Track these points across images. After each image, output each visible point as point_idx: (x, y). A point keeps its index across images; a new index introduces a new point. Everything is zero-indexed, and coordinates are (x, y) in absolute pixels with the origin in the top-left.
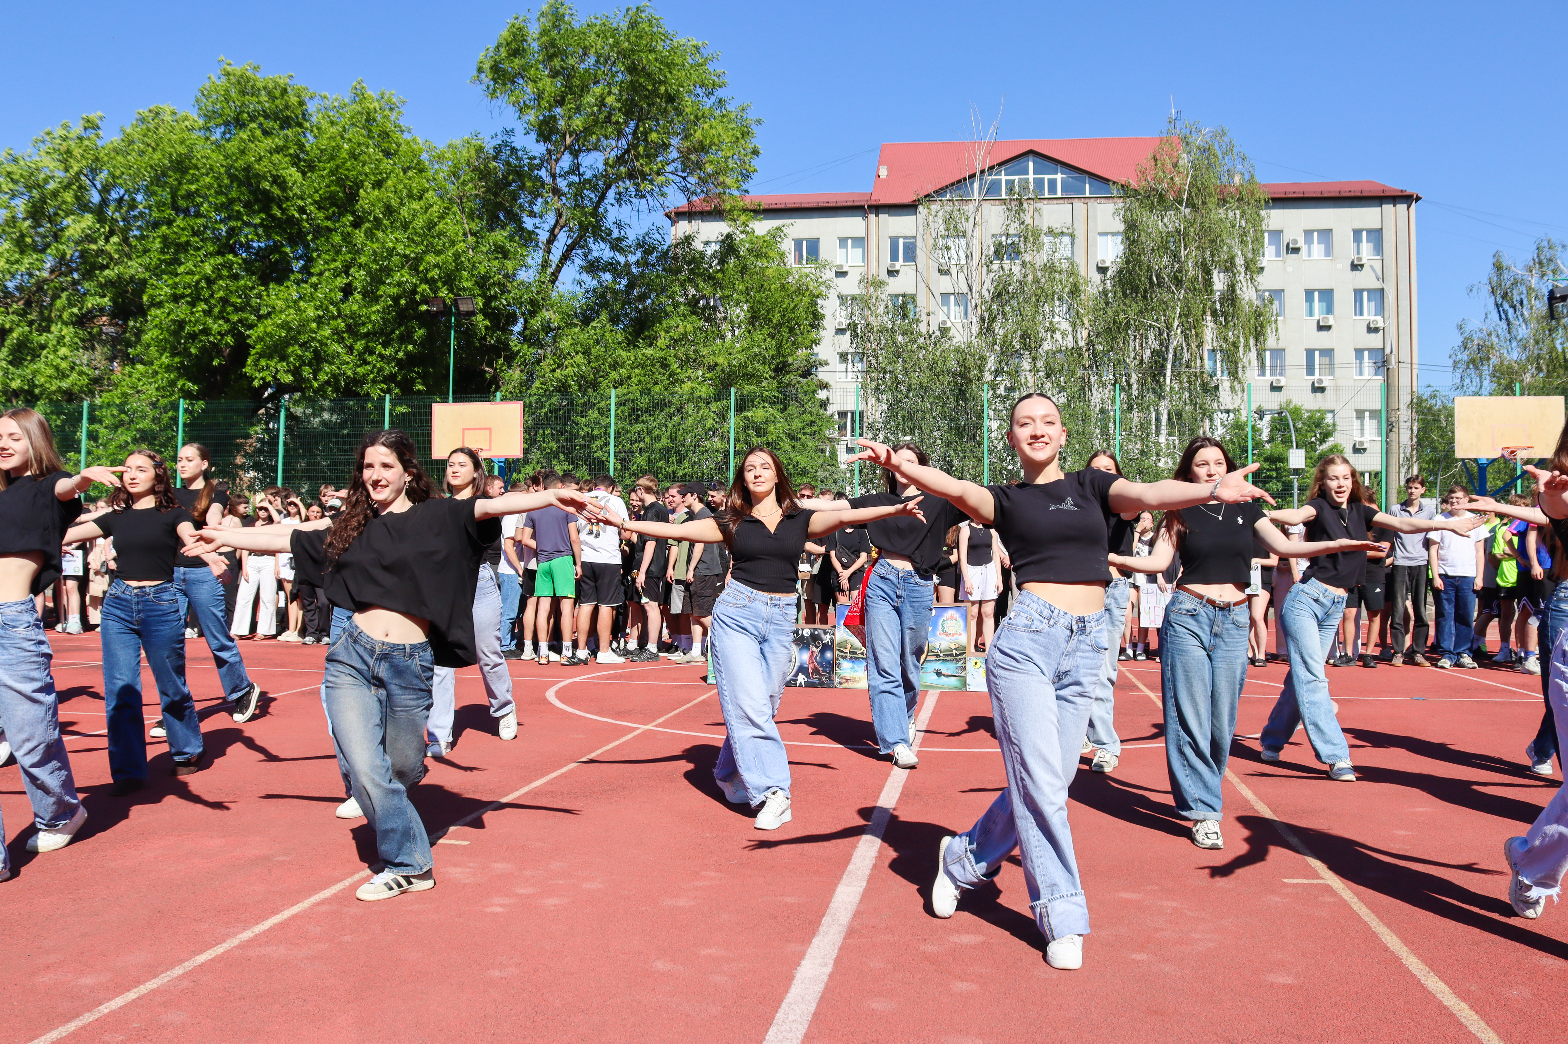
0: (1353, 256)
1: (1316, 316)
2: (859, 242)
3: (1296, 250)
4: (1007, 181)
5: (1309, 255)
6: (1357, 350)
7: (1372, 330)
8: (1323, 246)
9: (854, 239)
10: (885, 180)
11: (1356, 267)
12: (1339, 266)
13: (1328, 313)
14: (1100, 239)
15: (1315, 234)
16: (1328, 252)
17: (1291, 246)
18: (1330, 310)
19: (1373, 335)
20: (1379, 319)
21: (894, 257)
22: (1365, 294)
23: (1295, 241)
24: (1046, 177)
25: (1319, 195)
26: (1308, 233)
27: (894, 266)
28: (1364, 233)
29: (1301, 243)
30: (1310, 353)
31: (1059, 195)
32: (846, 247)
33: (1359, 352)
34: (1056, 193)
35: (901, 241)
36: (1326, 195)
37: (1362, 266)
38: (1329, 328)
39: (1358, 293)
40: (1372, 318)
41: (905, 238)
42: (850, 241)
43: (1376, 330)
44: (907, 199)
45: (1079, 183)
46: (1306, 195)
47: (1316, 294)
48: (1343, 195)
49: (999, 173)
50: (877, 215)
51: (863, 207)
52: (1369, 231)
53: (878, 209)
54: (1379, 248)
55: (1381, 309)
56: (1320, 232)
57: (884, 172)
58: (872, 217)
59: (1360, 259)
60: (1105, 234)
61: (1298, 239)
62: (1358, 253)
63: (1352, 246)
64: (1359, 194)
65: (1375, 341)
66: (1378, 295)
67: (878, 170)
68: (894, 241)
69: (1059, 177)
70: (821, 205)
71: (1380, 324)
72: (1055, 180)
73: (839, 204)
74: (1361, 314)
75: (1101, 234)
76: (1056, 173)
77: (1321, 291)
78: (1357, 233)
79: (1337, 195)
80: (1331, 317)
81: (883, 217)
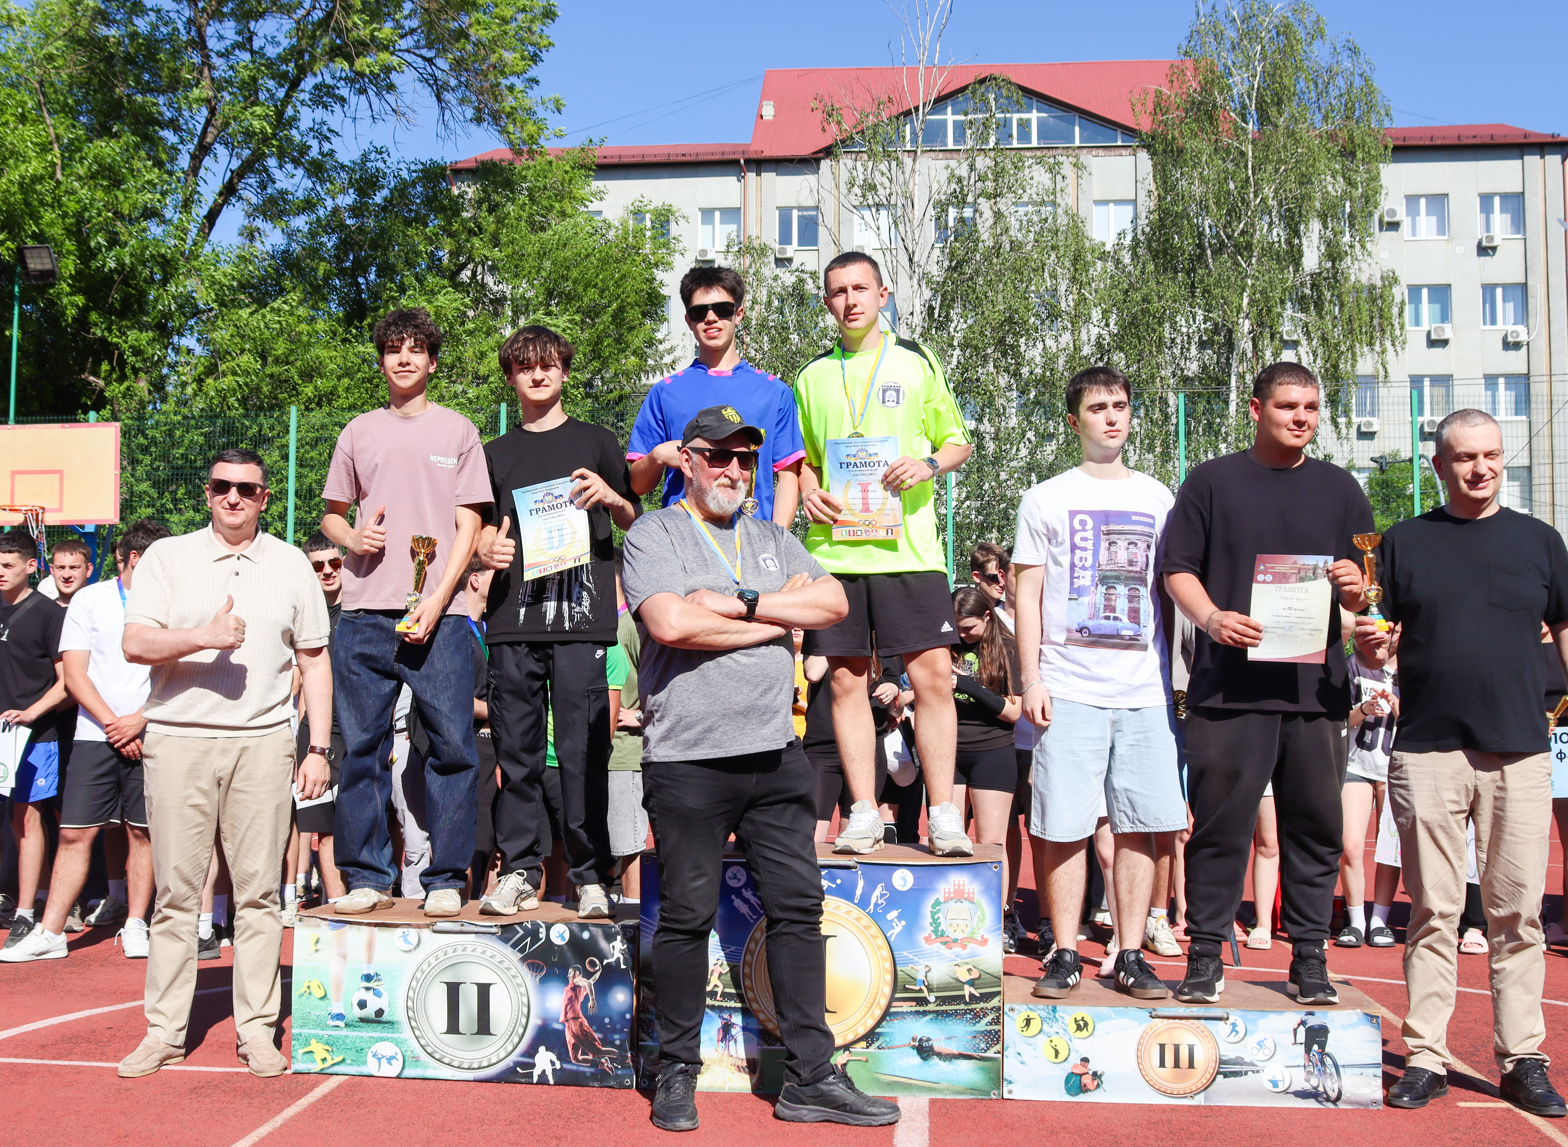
0: (1480, 233)
1: (1425, 326)
2: (732, 214)
3: (1394, 226)
4: (955, 122)
5: (1414, 233)
6: (1487, 377)
7: (1510, 345)
8: (1434, 219)
9: (724, 211)
10: (770, 123)
11: (1485, 250)
12: (1460, 250)
13: (1443, 322)
14: (1097, 210)
15: (1423, 201)
16: (1442, 228)
17: (1386, 219)
18: (1445, 316)
19: (1512, 353)
20: (1521, 329)
21: (785, 238)
22: (1499, 291)
23: (1392, 212)
24: (1016, 117)
25: (1428, 143)
26: (1412, 200)
27: (784, 251)
28: (1497, 200)
29: (1401, 215)
30: (1416, 381)
31: (1034, 143)
32: (711, 222)
33: (1491, 380)
34: (1030, 142)
35: (795, 214)
36: (1439, 142)
37: (1494, 249)
38: (1444, 343)
39: (1489, 289)
40: (1511, 328)
41: (800, 208)
42: (717, 214)
43: (1517, 346)
44: (805, 150)
45: (1063, 125)
46: (1409, 143)
47: (1425, 292)
48: (1464, 141)
49: (943, 111)
50: (758, 174)
51: (738, 162)
52: (1504, 197)
53: (759, 164)
54: (1519, 222)
55: (1523, 315)
56: (1431, 198)
57: (768, 111)
58: (751, 176)
59: (1491, 239)
60: (1105, 202)
61: (1397, 209)
62: (1488, 229)
63: (1479, 218)
64: (1488, 141)
65: (1515, 362)
66: (1519, 292)
67: (761, 107)
68: (785, 214)
69: (1034, 116)
70: (673, 159)
71: (1523, 337)
72: (1029, 121)
73: (701, 158)
74: (1493, 322)
75: (1097, 203)
76: (1029, 111)
77: (1432, 288)
78: (1486, 199)
79: (1455, 142)
80: (1447, 327)
81: (768, 177)
